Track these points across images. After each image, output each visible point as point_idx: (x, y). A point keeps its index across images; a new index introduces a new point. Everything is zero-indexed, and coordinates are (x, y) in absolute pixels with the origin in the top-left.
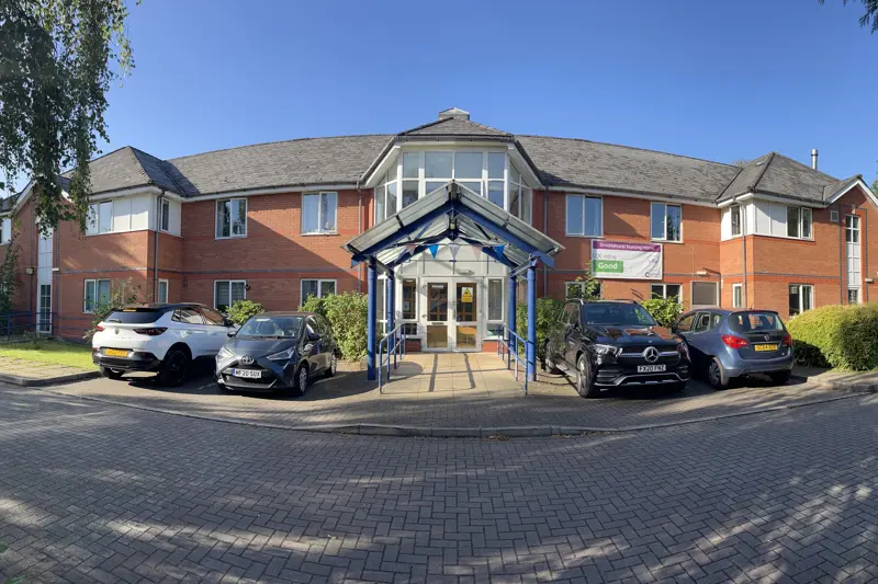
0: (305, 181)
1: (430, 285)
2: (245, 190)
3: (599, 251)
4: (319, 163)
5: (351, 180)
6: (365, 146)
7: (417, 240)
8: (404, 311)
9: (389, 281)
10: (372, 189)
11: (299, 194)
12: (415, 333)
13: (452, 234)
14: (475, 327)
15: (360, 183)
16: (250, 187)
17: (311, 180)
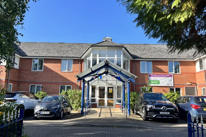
0: (63, 56)
1: (100, 87)
2: (43, 57)
3: (151, 78)
4: (67, 51)
5: (77, 56)
6: (81, 47)
7: (96, 75)
8: (92, 95)
9: (88, 86)
10: (83, 59)
11: (61, 59)
12: (95, 102)
13: (106, 73)
14: (113, 100)
15: (80, 58)
16: (45, 56)
17: (65, 56)
